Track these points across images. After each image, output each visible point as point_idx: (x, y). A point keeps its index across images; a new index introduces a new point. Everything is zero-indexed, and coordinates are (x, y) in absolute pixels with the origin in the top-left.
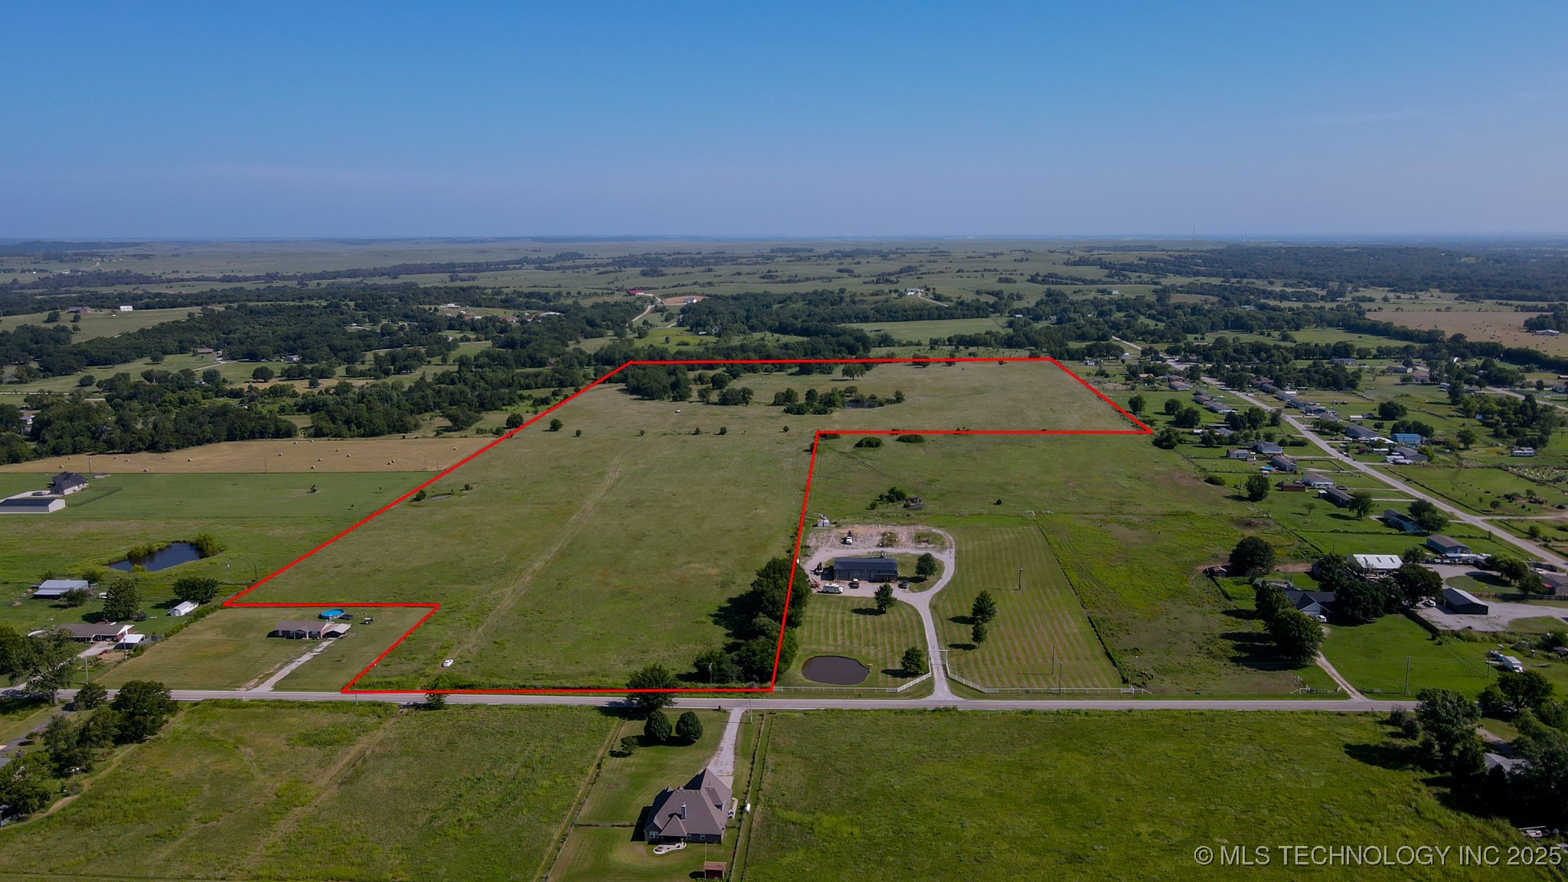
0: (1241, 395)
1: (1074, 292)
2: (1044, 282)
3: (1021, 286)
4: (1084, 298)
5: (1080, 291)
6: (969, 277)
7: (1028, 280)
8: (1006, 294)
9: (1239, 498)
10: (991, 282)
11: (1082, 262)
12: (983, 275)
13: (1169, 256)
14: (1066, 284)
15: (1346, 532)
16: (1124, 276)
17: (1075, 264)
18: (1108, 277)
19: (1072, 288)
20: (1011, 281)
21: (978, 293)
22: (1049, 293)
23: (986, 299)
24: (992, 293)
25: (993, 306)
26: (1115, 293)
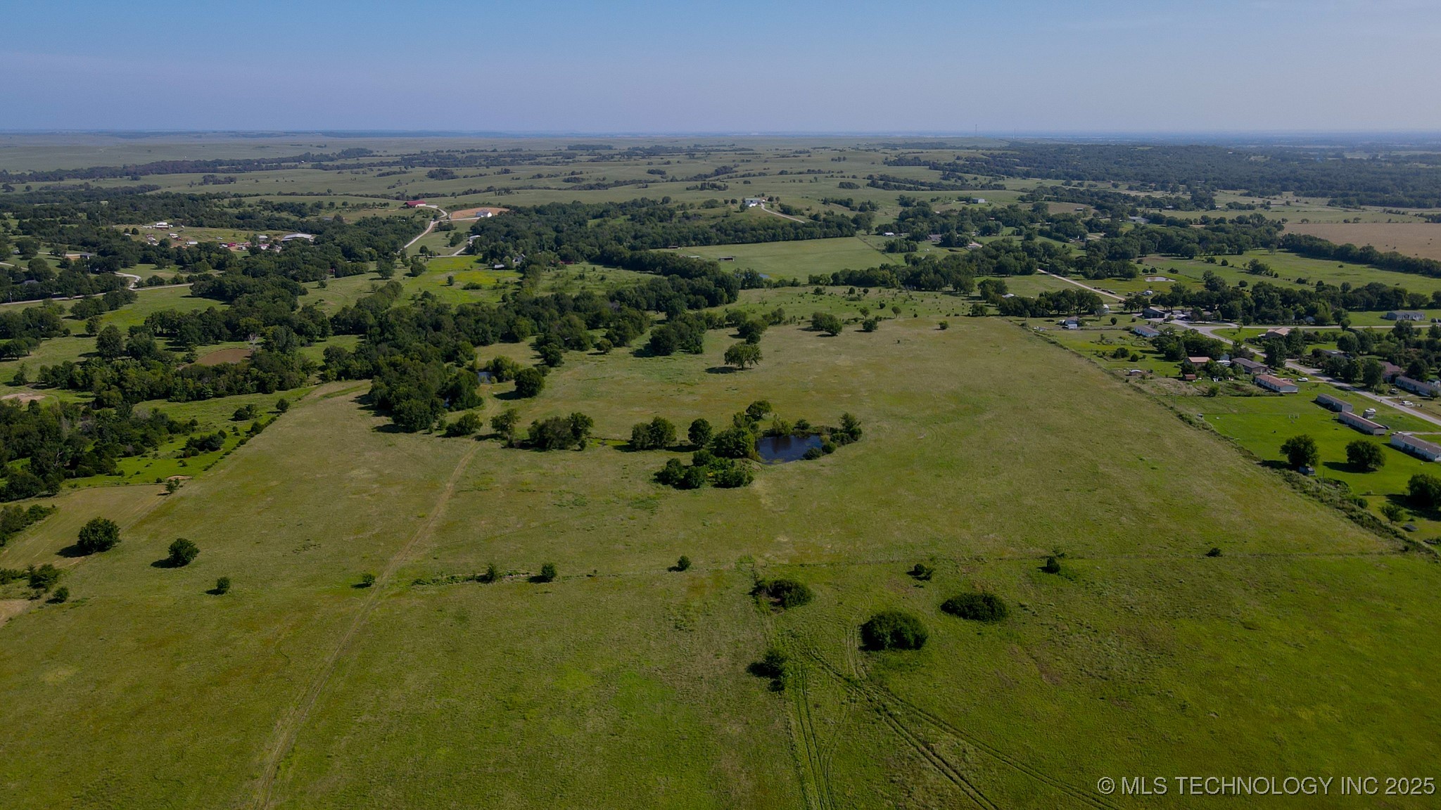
1: (933, 200)
2: (886, 187)
3: (863, 194)
4: (947, 208)
5: (938, 199)
6: (801, 181)
7: (868, 185)
8: (857, 202)
10: (830, 188)
11: (900, 162)
12: (816, 178)
13: (983, 154)
14: (910, 189)
16: (960, 178)
17: (896, 163)
18: (944, 179)
19: (924, 195)
20: (849, 186)
21: (825, 202)
22: (904, 202)
23: (839, 211)
24: (840, 203)
25: (855, 221)
26: (981, 201)
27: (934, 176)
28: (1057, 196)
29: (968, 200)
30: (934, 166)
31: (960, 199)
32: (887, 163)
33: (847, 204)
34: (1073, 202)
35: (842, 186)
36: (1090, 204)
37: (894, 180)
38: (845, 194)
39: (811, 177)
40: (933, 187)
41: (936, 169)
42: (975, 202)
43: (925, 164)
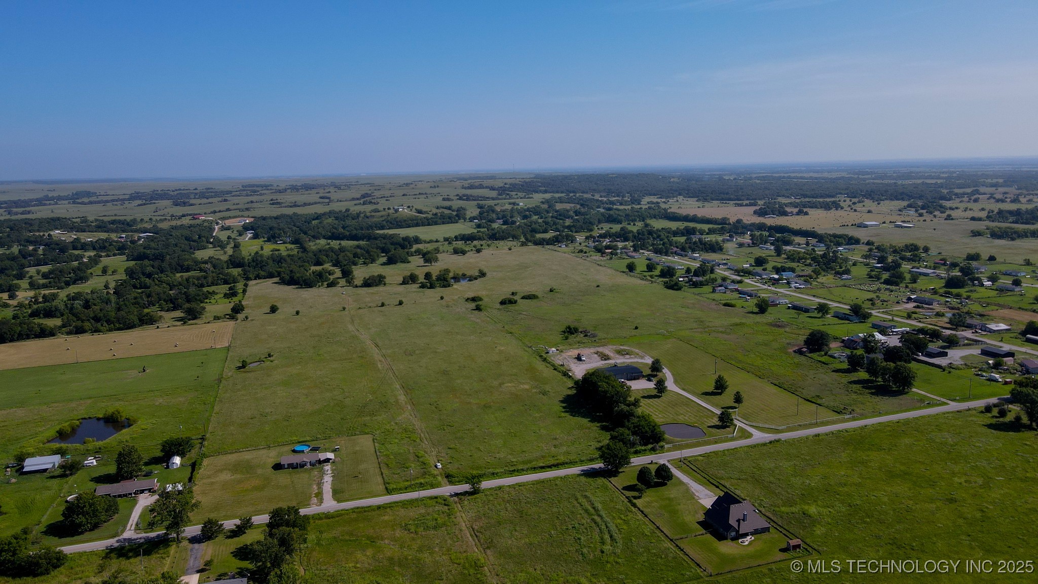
0: (669, 258)
1: (495, 205)
2: (468, 200)
3: (457, 204)
4: (504, 208)
5: (498, 204)
7: (458, 199)
8: (455, 207)
9: (752, 313)
10: (438, 201)
11: (471, 187)
14: (481, 200)
15: (829, 324)
16: (508, 194)
18: (499, 195)
19: (491, 203)
20: (448, 200)
21: (438, 208)
22: (480, 207)
23: (447, 212)
24: (445, 208)
25: (457, 215)
26: (521, 204)
27: (494, 194)
28: (561, 201)
29: (514, 204)
30: (492, 189)
31: (510, 204)
32: (463, 188)
33: (449, 208)
34: (569, 203)
35: (444, 199)
36: (578, 204)
37: (471, 196)
38: (447, 204)
39: (425, 196)
40: (493, 199)
41: (494, 190)
42: (518, 205)
43: (487, 187)
